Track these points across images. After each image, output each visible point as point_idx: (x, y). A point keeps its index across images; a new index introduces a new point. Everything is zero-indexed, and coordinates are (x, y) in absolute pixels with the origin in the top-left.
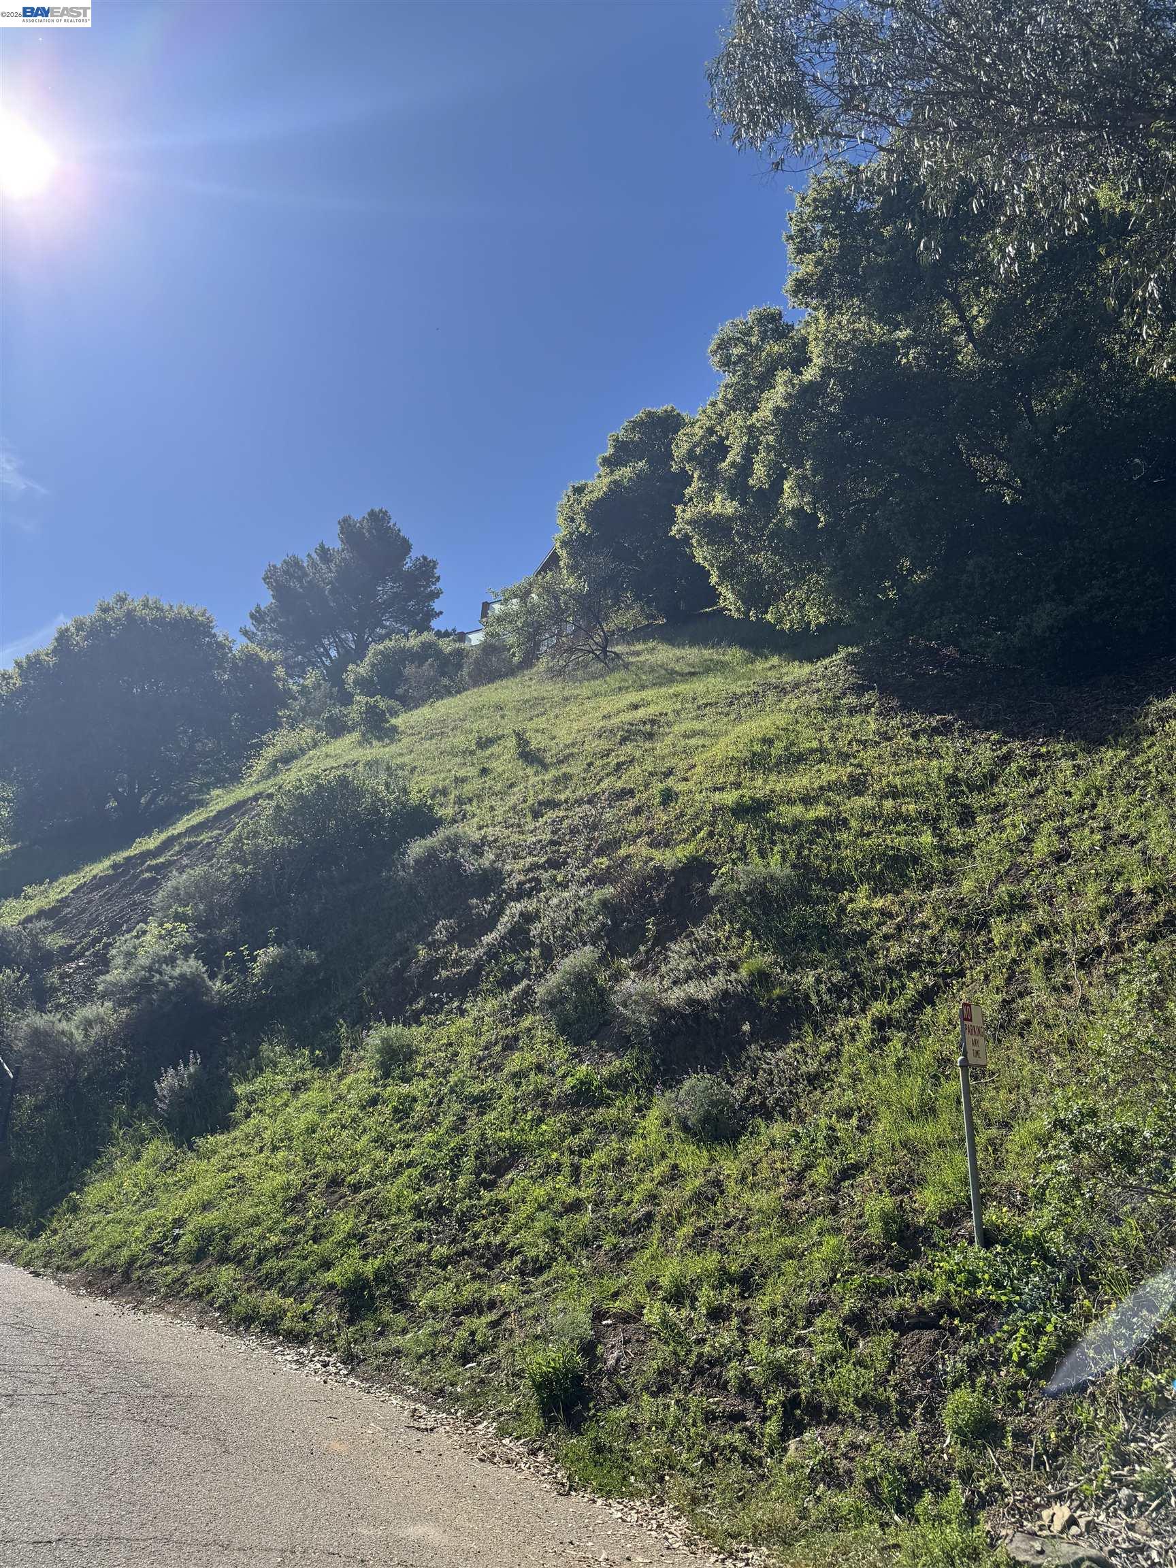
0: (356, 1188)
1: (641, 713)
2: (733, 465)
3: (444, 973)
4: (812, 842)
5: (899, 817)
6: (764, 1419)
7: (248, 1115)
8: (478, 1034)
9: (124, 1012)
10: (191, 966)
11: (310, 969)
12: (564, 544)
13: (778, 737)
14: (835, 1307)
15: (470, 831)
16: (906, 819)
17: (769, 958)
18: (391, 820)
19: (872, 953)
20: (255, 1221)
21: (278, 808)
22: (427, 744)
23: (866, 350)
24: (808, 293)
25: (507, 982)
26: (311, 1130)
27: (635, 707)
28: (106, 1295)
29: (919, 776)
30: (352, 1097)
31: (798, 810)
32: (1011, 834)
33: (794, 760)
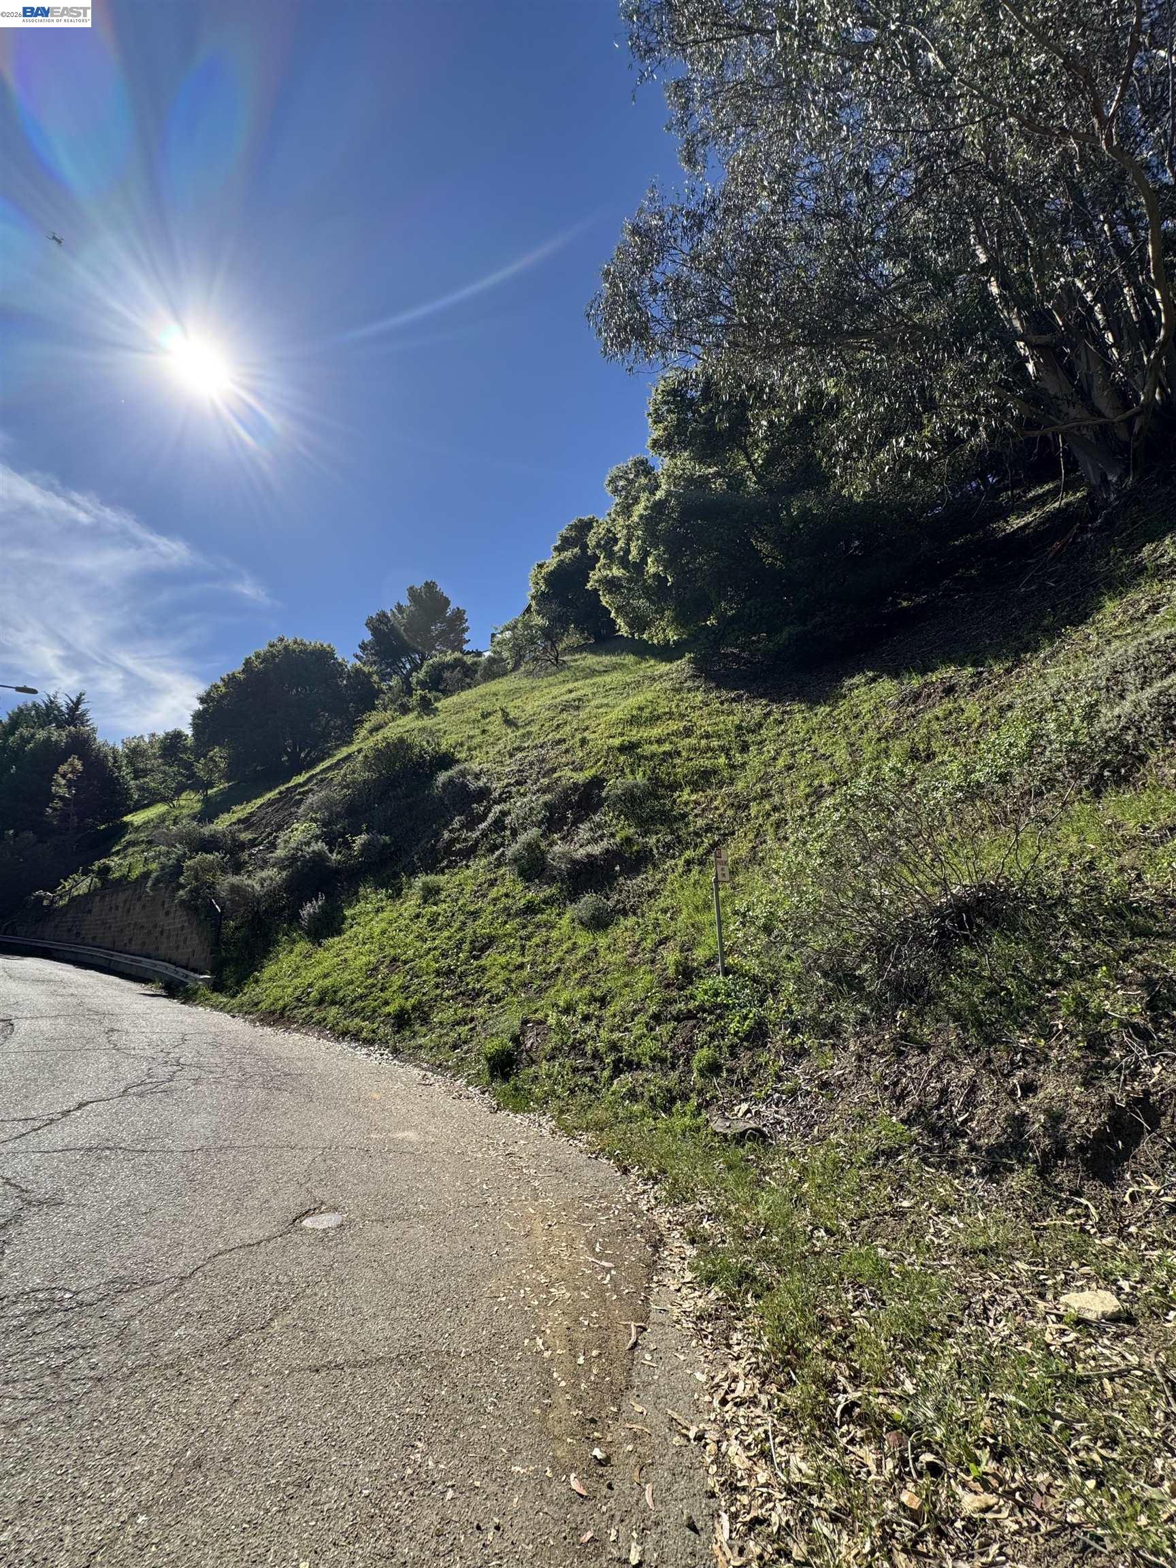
0: (405, 963)
1: (573, 695)
2: (621, 549)
3: (458, 846)
4: (660, 765)
5: (709, 749)
6: (604, 1069)
7: (352, 927)
8: (475, 878)
9: (284, 873)
10: (319, 846)
11: (385, 846)
12: (533, 597)
13: (647, 707)
14: (647, 1011)
15: (475, 767)
16: (712, 750)
17: (632, 830)
18: (431, 761)
19: (687, 825)
20: (351, 982)
21: (366, 757)
22: (453, 717)
23: (690, 480)
24: (661, 447)
25: (493, 849)
26: (383, 932)
27: (570, 691)
28: (271, 1026)
29: (721, 726)
30: (406, 914)
31: (654, 747)
32: (766, 756)
33: (655, 719)
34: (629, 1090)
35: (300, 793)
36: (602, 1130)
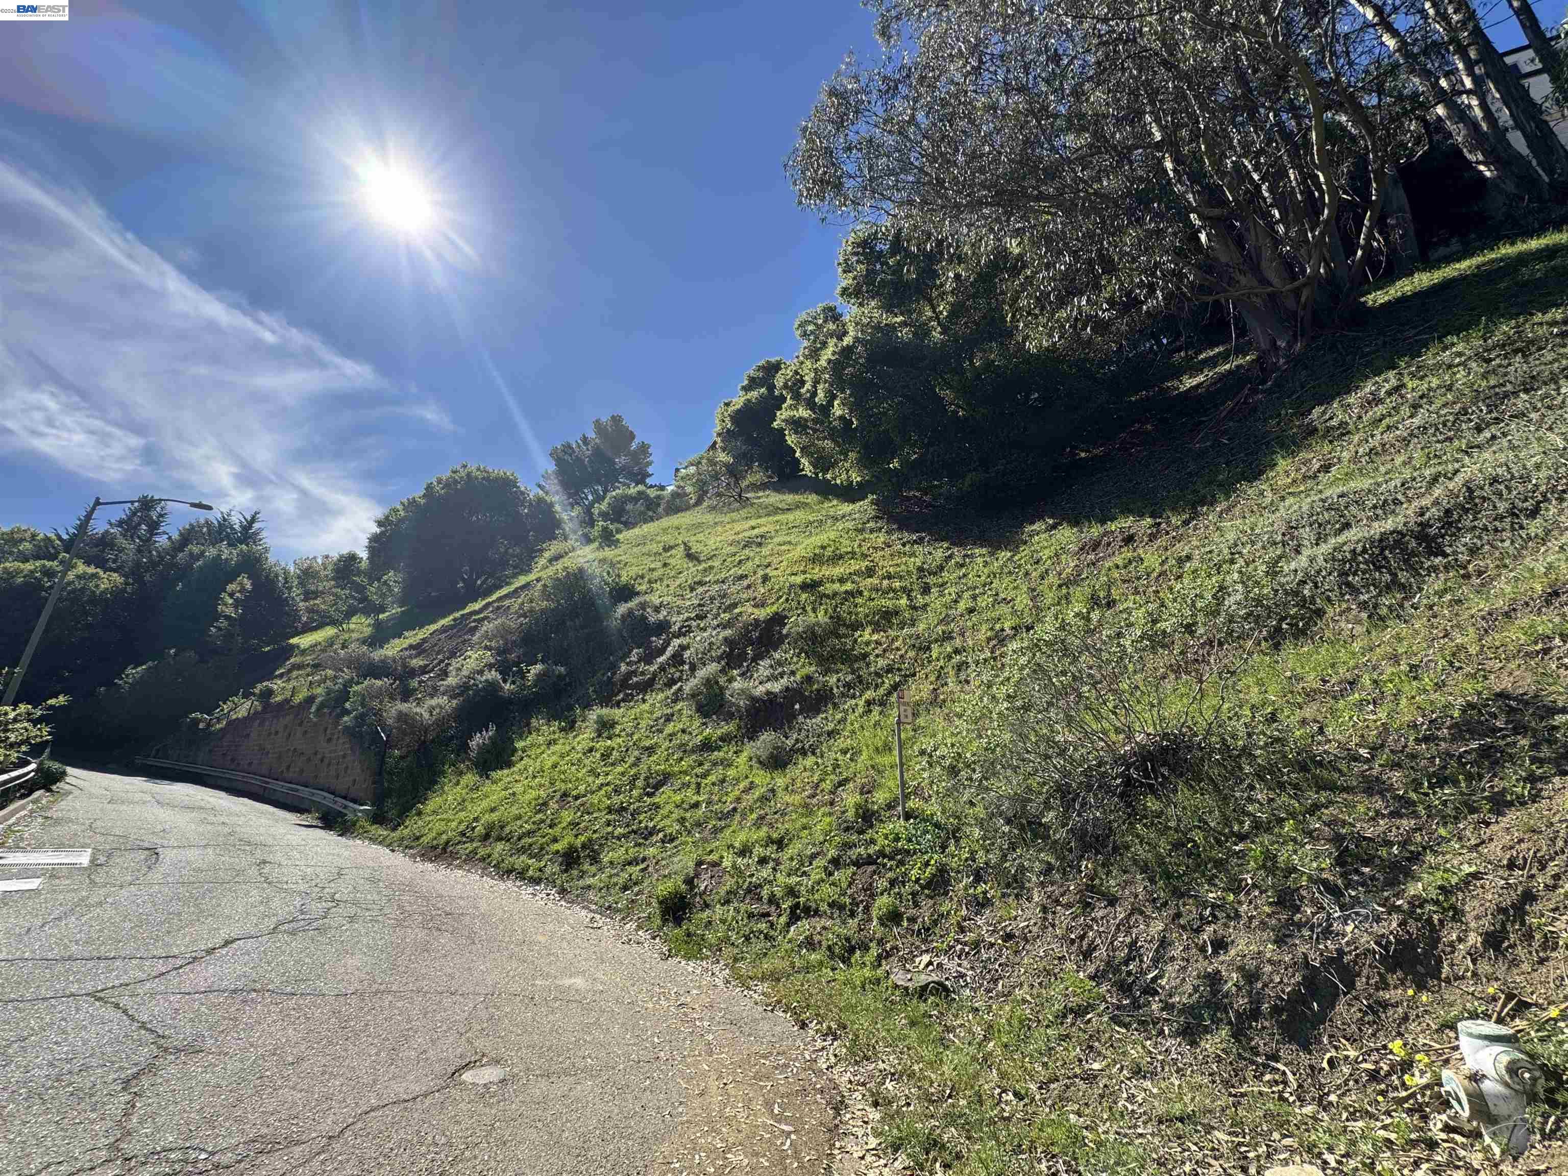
0: (577, 798)
1: (756, 531)
2: (808, 391)
3: (635, 679)
4: (842, 604)
5: (891, 589)
6: (780, 915)
7: (522, 759)
8: (652, 713)
10: (493, 675)
11: (560, 676)
12: (719, 435)
13: (829, 546)
14: (825, 855)
15: (655, 599)
16: (894, 591)
17: (813, 669)
18: (610, 592)
19: (868, 665)
20: (519, 817)
21: (545, 586)
22: (635, 549)
23: (878, 328)
24: (850, 295)
25: (671, 683)
26: (555, 766)
27: (753, 528)
28: (432, 861)
29: (903, 567)
30: (579, 748)
31: (836, 586)
32: (948, 599)
33: (837, 558)
34: (806, 938)
35: (475, 621)
36: (778, 980)
